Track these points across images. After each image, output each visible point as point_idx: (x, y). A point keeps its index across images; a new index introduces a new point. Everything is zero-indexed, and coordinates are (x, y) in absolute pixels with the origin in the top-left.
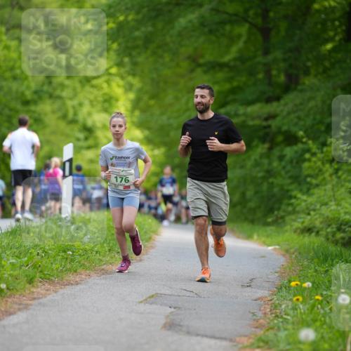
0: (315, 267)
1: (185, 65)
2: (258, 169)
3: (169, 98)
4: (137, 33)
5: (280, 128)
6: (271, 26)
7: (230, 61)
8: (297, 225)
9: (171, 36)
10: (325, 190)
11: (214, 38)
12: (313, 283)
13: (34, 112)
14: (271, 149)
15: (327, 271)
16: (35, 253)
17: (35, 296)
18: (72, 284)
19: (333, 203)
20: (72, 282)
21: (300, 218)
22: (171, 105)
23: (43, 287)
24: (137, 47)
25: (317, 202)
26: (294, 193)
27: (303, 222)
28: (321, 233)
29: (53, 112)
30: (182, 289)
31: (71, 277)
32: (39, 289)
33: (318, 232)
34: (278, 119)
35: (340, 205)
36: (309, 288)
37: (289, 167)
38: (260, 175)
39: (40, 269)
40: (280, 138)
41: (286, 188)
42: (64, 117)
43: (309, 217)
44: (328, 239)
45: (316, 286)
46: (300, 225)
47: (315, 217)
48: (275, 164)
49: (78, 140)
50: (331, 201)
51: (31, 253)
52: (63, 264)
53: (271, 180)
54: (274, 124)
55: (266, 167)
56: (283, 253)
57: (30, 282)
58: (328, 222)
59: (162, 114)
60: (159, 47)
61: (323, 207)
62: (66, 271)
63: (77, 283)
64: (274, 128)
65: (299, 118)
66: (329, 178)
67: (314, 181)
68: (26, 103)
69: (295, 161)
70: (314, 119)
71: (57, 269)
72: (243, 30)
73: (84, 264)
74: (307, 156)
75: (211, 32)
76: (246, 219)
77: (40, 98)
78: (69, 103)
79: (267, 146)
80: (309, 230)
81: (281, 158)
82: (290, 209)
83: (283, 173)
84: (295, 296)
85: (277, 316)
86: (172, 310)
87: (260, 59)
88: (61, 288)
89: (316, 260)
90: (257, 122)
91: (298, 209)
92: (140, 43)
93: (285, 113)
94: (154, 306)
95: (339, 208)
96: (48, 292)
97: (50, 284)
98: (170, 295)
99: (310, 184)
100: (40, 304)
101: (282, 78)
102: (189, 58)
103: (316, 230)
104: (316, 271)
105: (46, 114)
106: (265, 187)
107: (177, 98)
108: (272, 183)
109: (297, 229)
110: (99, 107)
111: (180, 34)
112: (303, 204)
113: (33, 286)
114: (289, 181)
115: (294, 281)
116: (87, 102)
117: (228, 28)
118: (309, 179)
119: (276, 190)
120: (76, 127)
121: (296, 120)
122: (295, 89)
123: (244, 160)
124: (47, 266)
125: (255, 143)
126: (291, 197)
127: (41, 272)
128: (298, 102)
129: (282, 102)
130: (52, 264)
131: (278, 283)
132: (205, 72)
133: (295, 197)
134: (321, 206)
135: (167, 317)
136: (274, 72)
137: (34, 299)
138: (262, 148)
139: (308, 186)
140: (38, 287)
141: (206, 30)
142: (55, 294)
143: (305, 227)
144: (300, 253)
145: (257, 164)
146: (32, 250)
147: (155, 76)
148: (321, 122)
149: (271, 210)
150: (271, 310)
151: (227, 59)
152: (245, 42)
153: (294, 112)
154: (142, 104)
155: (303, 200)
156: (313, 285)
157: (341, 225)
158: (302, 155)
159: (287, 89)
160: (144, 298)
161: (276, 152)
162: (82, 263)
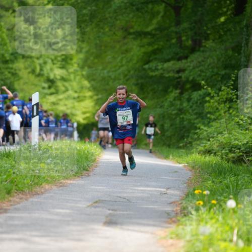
0: (212, 179)
1: (120, 34)
2: (173, 108)
3: (109, 58)
4: (84, 11)
5: (188, 78)
6: (181, 5)
7: (152, 30)
8: (201, 148)
9: (109, 13)
10: (220, 123)
11: (140, 14)
12: (211, 191)
13: (12, 68)
14: (181, 93)
15: (221, 182)
16: (12, 172)
17: (12, 203)
18: (38, 194)
19: (226, 132)
20: (38, 193)
21: (203, 143)
22: (110, 63)
23: (18, 196)
24: (85, 21)
25: (214, 132)
26: (198, 126)
27: (205, 146)
28: (217, 154)
29: (26, 68)
30: (117, 197)
31: (38, 189)
32: (15, 199)
33: (215, 154)
34: (187, 72)
35: (231, 134)
36: (207, 195)
37: (194, 107)
38: (174, 112)
39: (15, 184)
40: (188, 86)
41: (192, 121)
42: (33, 71)
43: (209, 143)
44: (222, 158)
45: (213, 193)
46: (203, 149)
47: (214, 142)
48: (185, 105)
49: (44, 88)
50: (225, 131)
51: (9, 172)
52: (32, 179)
53: (181, 116)
54: (184, 75)
55: (178, 107)
56: (190, 168)
57: (9, 193)
58: (222, 146)
59: (104, 69)
60: (101, 21)
61: (219, 135)
62: (34, 184)
63: (42, 193)
64: (183, 79)
65: (201, 71)
66: (223, 114)
67: (212, 117)
68: (6, 62)
69: (199, 102)
70: (213, 72)
71: (28, 184)
72: (161, 8)
73: (47, 179)
74: (207, 99)
75: (138, 9)
76: (164, 144)
77: (16, 58)
78: (37, 62)
79: (178, 91)
80: (209, 152)
81: (189, 100)
82: (196, 136)
83: (190, 111)
84: (198, 200)
85: (185, 215)
86: (110, 212)
87: (173, 29)
88: (31, 197)
89: (213, 174)
90: (171, 74)
91: (201, 136)
92: (87, 18)
93: (191, 68)
94: (98, 209)
95: (231, 136)
96: (22, 200)
97: (23, 194)
98: (109, 201)
99: (210, 119)
100: (16, 209)
101: (190, 42)
102: (122, 29)
103: (214, 152)
104: (213, 182)
105: (20, 70)
106: (178, 120)
107: (114, 58)
108: (183, 118)
109: (200, 151)
110: (59, 64)
111: (115, 12)
112: (205, 133)
113: (10, 196)
114: (195, 117)
115: (198, 190)
116: (50, 61)
117: (150, 6)
118: (209, 115)
119: (185, 123)
120: (42, 79)
121: (199, 72)
122: (199, 50)
123: (163, 102)
124: (21, 181)
125: (170, 90)
126: (196, 128)
127: (16, 185)
128: (200, 59)
129: (189, 60)
130: (24, 179)
131: (186, 191)
132: (135, 39)
133: (199, 129)
134: (217, 135)
135: (107, 217)
136: (184, 38)
137: (11, 205)
138: (174, 93)
139: (208, 120)
140: (14, 196)
141: (134, 8)
142: (26, 202)
143: (207, 150)
144: (202, 169)
145: (172, 104)
146: (10, 170)
147: (98, 42)
148: (217, 74)
149: (182, 138)
150: (181, 211)
151: (149, 29)
152: (163, 17)
153: (198, 67)
154: (89, 62)
155: (205, 130)
156: (211, 193)
157: (232, 148)
158: (204, 98)
159: (193, 50)
160: (91, 203)
161: (186, 96)
162: (46, 178)
